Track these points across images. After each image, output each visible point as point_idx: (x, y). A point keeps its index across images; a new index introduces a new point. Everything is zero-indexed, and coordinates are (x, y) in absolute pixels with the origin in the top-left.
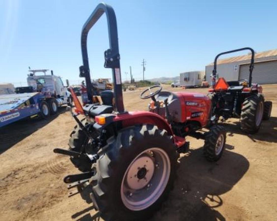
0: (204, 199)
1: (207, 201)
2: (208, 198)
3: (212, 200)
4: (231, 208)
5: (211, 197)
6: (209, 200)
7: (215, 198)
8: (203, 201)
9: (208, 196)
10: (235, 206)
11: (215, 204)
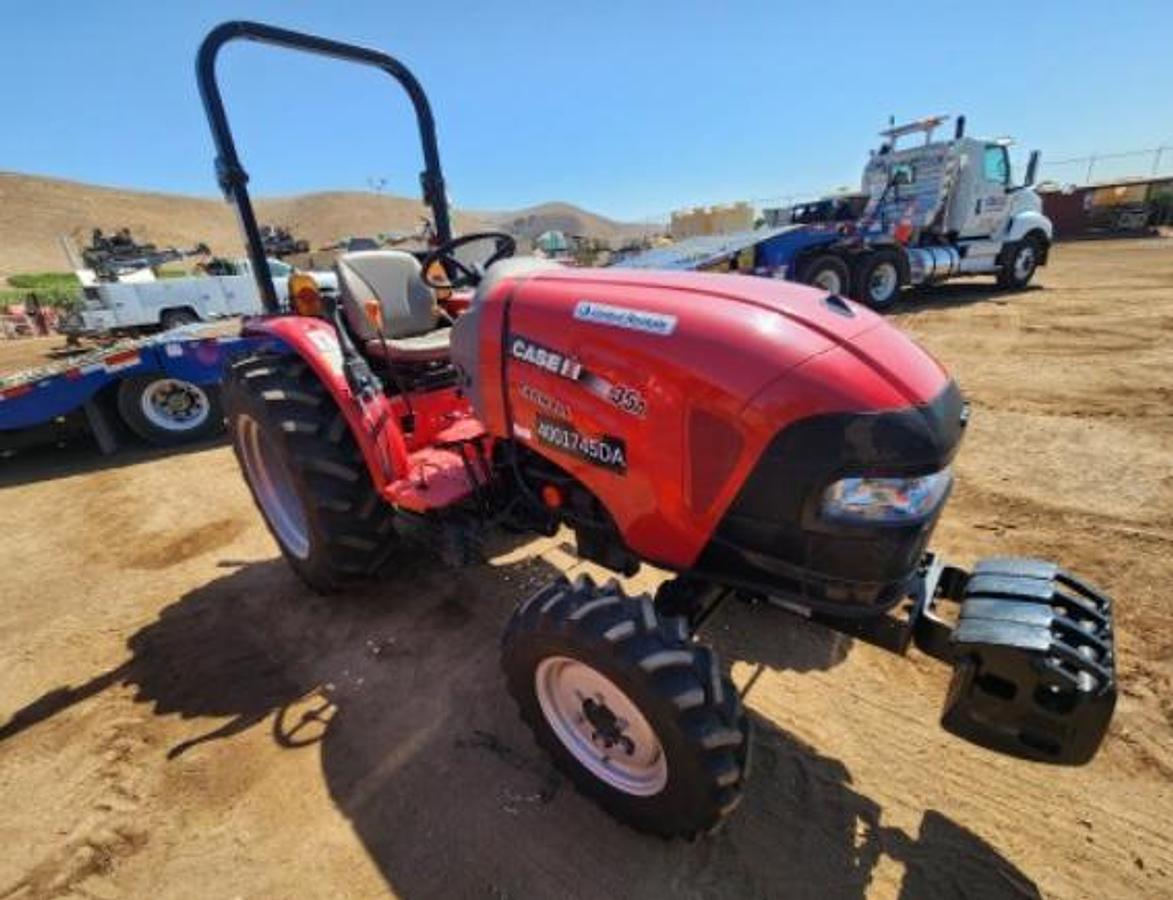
0: (325, 693)
1: (315, 702)
2: (324, 708)
3: (310, 717)
4: (248, 768)
5: (327, 715)
6: (316, 708)
7: (316, 729)
8: (319, 688)
9: (333, 709)
10: (247, 788)
11: (288, 724)
